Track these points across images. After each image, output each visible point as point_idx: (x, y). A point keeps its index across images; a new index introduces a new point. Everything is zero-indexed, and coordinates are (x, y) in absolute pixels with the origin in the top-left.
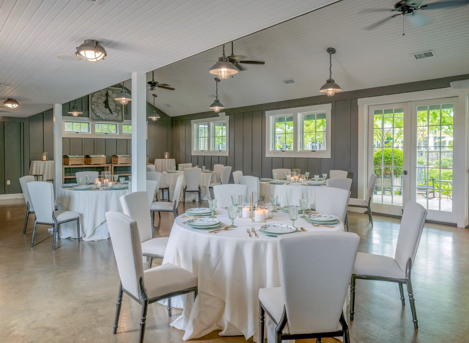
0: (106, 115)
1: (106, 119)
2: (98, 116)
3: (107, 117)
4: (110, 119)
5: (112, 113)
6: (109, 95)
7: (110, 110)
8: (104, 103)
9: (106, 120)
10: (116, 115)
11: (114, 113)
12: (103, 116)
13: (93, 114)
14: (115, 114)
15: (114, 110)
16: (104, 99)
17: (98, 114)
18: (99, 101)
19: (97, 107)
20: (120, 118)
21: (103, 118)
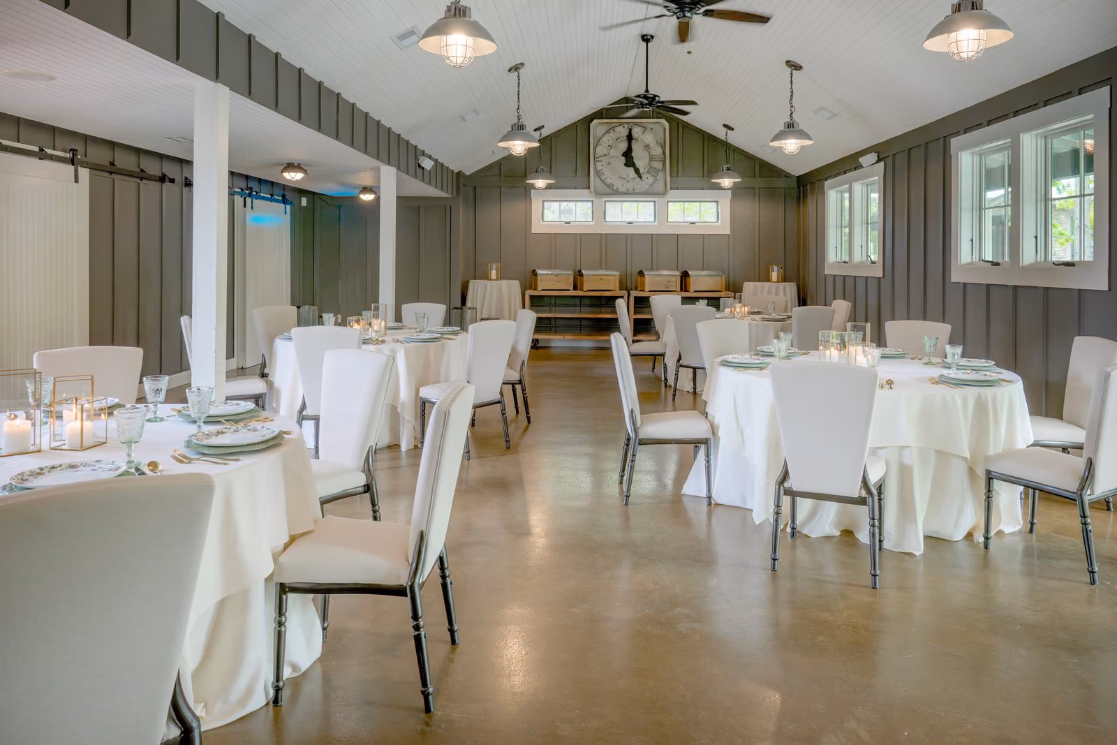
0: (628, 181)
1: (628, 190)
2: (610, 186)
3: (630, 186)
4: (636, 191)
5: (641, 177)
6: (634, 137)
7: (637, 171)
8: (623, 155)
9: (626, 193)
10: (651, 180)
11: (644, 177)
12: (619, 185)
13: (598, 179)
14: (648, 179)
15: (646, 171)
16: (623, 146)
17: (608, 181)
18: (613, 152)
19: (609, 166)
20: (659, 186)
21: (621, 189)
